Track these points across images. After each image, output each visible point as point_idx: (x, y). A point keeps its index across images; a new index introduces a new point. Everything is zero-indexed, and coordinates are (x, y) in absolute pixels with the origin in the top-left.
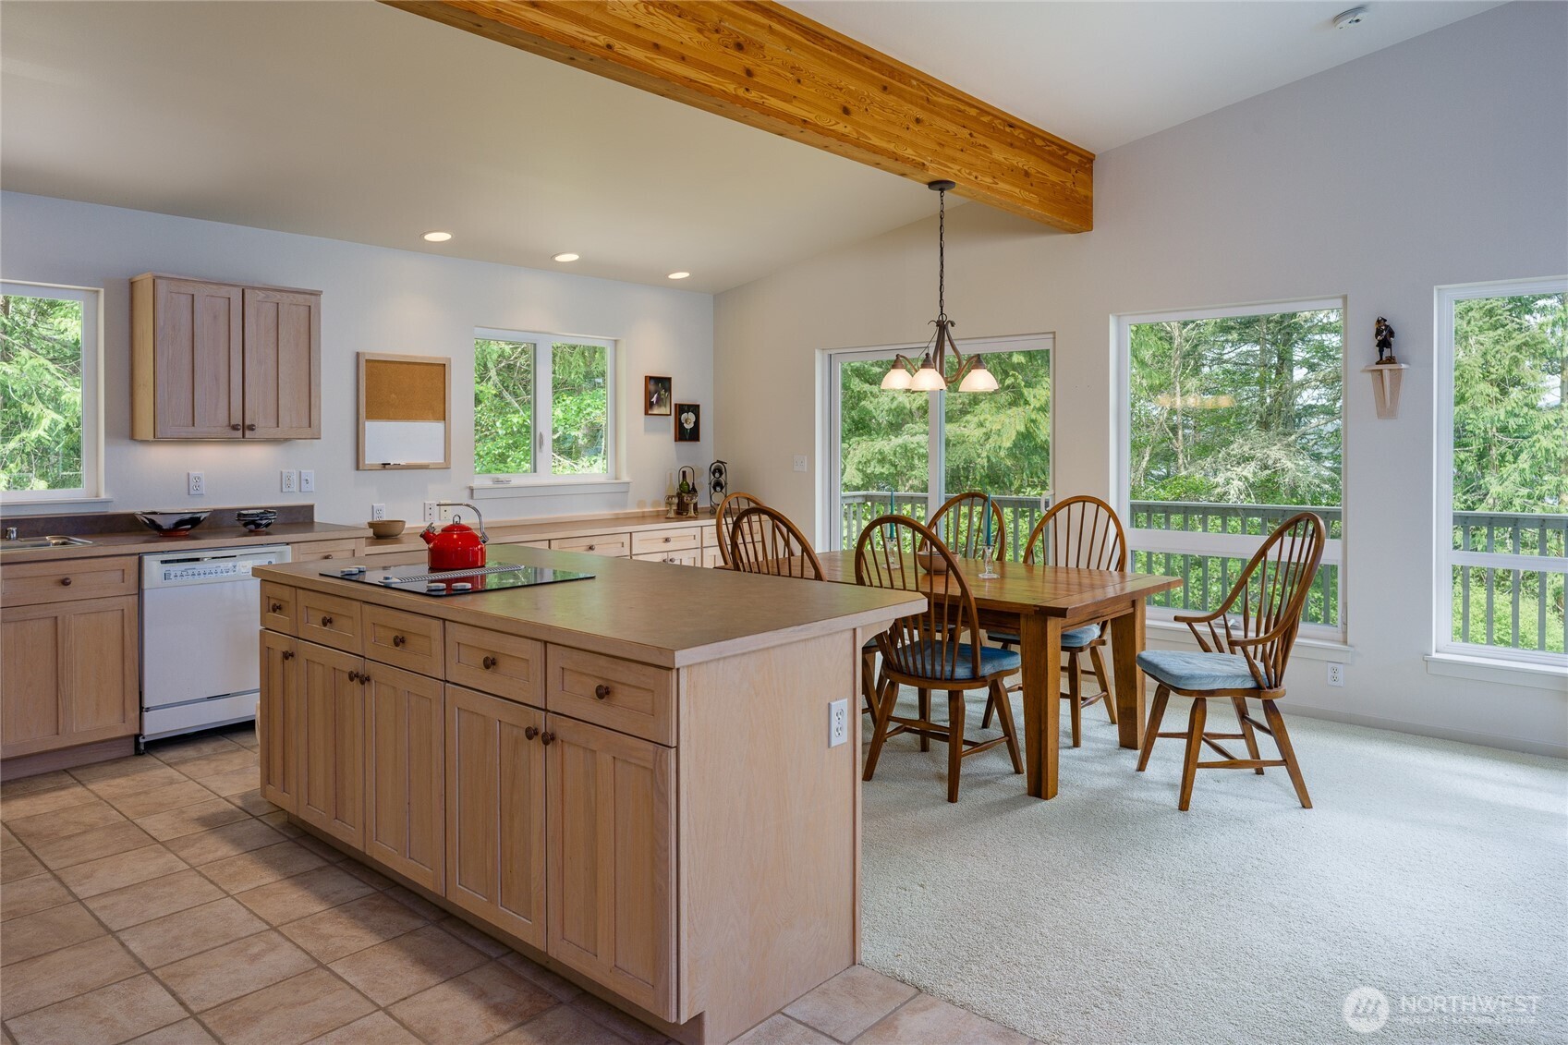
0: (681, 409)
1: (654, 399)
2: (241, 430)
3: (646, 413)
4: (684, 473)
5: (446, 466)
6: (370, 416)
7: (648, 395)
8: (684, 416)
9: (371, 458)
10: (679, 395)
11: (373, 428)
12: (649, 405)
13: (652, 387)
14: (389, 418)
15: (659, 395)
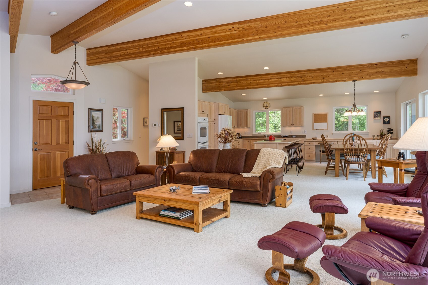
1: (376, 116)
2: (292, 125)
4: (382, 131)
5: (327, 130)
6: (314, 123)
7: (374, 115)
8: (385, 119)
9: (314, 129)
10: (383, 115)
11: (315, 124)
13: (375, 114)
14: (318, 122)
15: (377, 115)
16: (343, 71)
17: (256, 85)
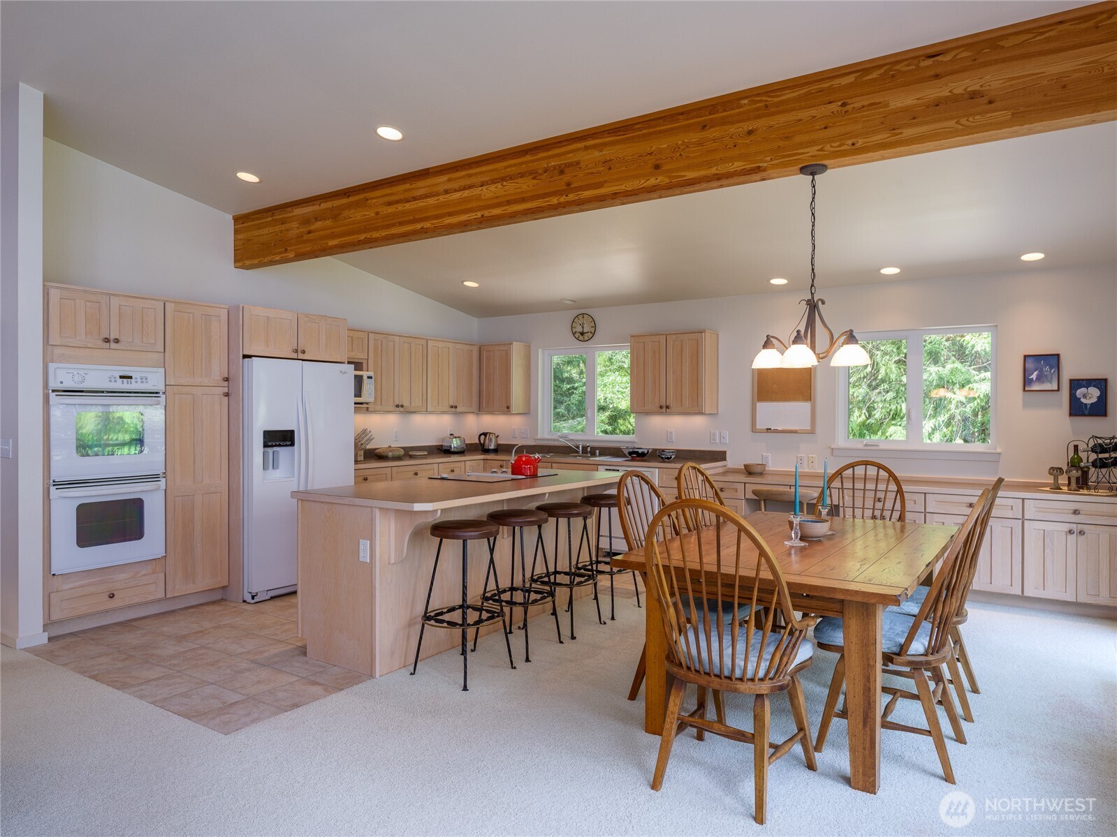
0: (1077, 384)
1: (1034, 376)
2: (665, 409)
3: (1024, 390)
5: (812, 432)
6: (758, 400)
7: (1026, 373)
8: (1080, 391)
9: (759, 425)
10: (1069, 370)
11: (762, 407)
12: (1027, 381)
13: (1030, 365)
14: (772, 400)
15: (1041, 371)
16: (749, 119)
17: (393, 225)
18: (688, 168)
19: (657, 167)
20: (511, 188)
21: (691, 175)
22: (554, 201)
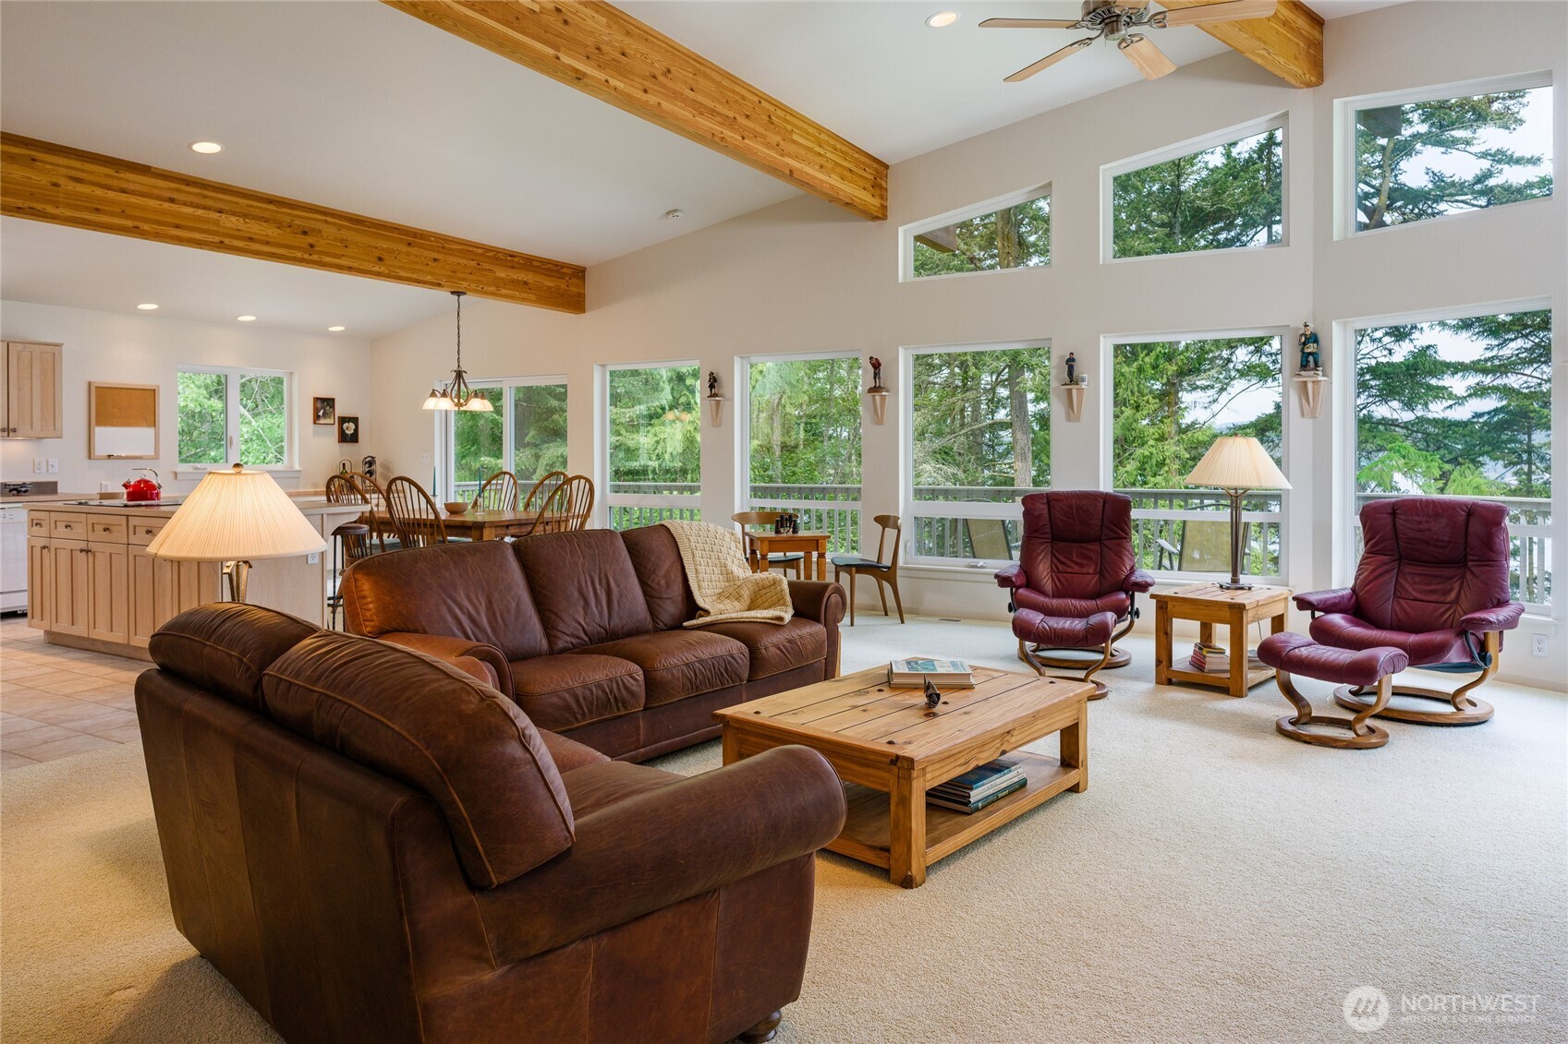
0: (343, 420)
1: (321, 413)
2: (7, 432)
4: (344, 464)
6: (98, 424)
7: (316, 411)
8: (345, 425)
9: (100, 450)
11: (101, 433)
12: (317, 417)
13: (319, 405)
14: (112, 425)
15: (325, 410)
16: (434, 251)
18: (400, 268)
19: (380, 259)
20: (255, 228)
21: (403, 274)
22: (299, 255)
